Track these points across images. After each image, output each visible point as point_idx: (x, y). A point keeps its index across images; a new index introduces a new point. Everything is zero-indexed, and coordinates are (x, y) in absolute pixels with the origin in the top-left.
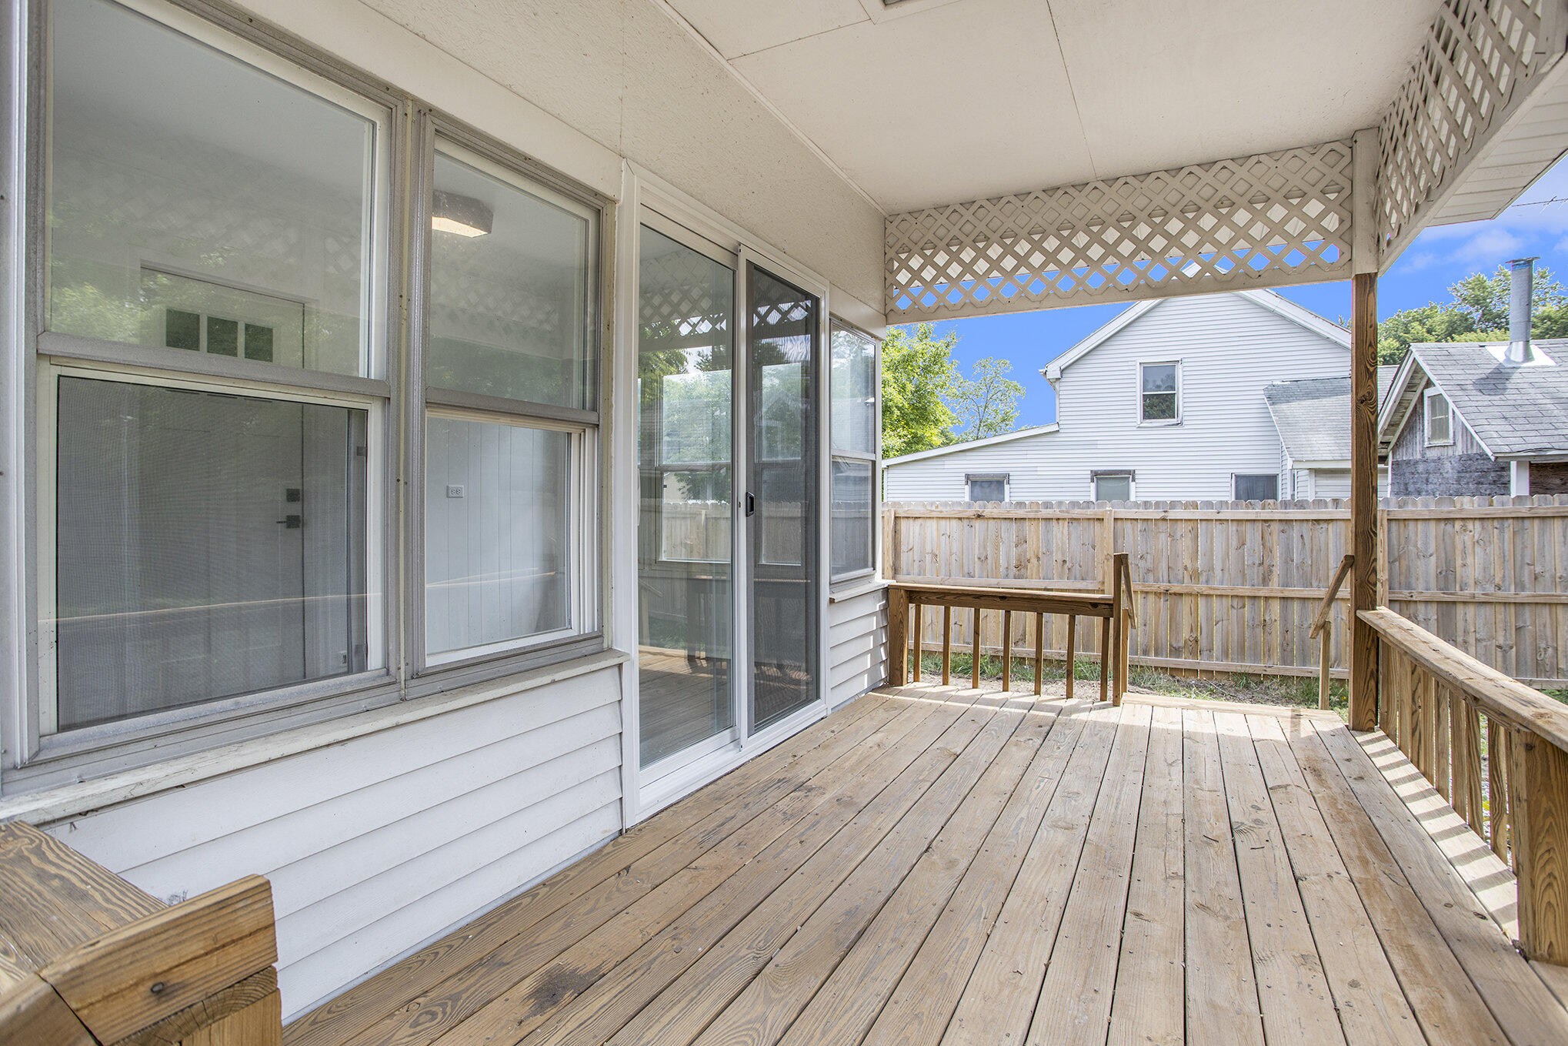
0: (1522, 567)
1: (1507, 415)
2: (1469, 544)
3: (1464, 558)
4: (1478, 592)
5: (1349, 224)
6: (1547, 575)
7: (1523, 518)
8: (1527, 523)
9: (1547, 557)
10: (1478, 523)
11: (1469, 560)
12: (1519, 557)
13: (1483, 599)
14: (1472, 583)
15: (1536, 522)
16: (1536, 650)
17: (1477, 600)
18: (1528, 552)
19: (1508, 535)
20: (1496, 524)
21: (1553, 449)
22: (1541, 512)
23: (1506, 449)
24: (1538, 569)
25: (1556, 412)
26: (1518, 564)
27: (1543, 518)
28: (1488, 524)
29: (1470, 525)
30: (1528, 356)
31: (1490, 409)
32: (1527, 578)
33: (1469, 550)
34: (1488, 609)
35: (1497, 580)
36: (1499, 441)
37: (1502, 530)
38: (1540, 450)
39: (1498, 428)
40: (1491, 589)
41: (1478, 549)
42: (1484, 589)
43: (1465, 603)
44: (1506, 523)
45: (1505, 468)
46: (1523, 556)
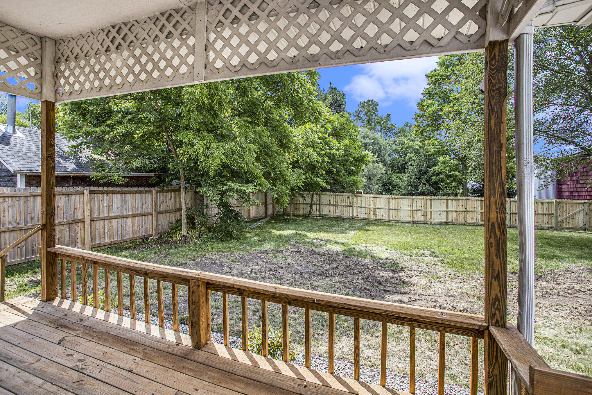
0: (27, 215)
1: (15, 155)
2: (6, 207)
3: (4, 213)
4: (10, 226)
5: (40, 76)
6: (36, 217)
7: (27, 196)
8: (29, 198)
9: (36, 210)
10: (10, 199)
11: (6, 214)
12: (26, 211)
13: (13, 229)
14: (7, 223)
15: (32, 198)
16: (32, 246)
17: (10, 230)
18: (29, 209)
19: (22, 203)
20: (17, 199)
21: (35, 170)
22: (34, 194)
23: (18, 169)
24: (33, 215)
25: (32, 156)
26: (26, 214)
27: (34, 196)
28: (14, 199)
29: (7, 199)
30: (14, 132)
31: (7, 151)
32: (29, 219)
33: (6, 210)
34: (15, 233)
35: (18, 221)
36: (15, 165)
37: (19, 201)
38: (31, 170)
39: (13, 160)
40: (15, 225)
41: (10, 209)
42: (12, 225)
43: (4, 232)
44: (21, 198)
45: (16, 176)
46: (27, 211)
